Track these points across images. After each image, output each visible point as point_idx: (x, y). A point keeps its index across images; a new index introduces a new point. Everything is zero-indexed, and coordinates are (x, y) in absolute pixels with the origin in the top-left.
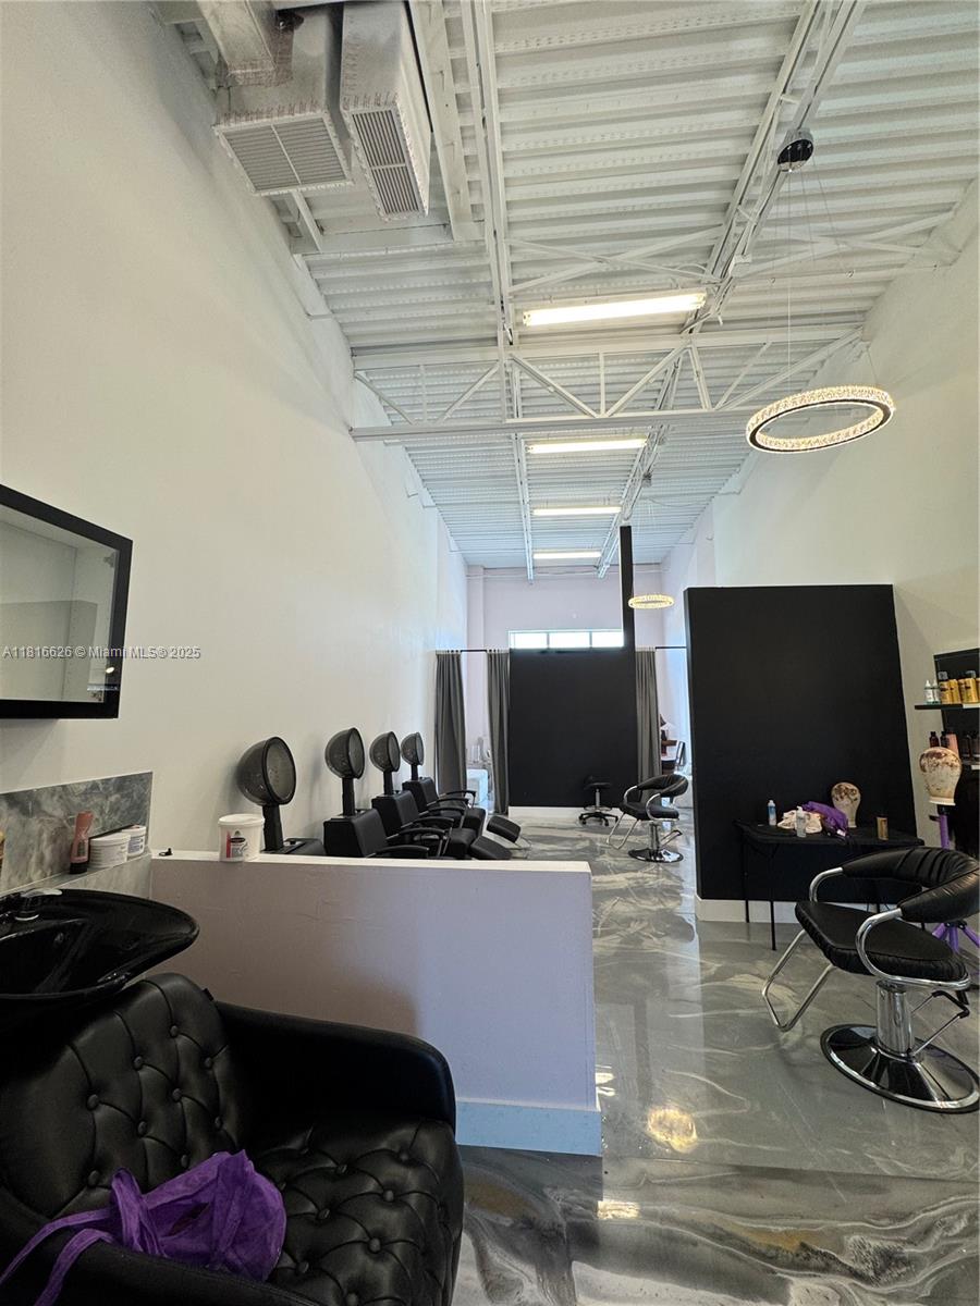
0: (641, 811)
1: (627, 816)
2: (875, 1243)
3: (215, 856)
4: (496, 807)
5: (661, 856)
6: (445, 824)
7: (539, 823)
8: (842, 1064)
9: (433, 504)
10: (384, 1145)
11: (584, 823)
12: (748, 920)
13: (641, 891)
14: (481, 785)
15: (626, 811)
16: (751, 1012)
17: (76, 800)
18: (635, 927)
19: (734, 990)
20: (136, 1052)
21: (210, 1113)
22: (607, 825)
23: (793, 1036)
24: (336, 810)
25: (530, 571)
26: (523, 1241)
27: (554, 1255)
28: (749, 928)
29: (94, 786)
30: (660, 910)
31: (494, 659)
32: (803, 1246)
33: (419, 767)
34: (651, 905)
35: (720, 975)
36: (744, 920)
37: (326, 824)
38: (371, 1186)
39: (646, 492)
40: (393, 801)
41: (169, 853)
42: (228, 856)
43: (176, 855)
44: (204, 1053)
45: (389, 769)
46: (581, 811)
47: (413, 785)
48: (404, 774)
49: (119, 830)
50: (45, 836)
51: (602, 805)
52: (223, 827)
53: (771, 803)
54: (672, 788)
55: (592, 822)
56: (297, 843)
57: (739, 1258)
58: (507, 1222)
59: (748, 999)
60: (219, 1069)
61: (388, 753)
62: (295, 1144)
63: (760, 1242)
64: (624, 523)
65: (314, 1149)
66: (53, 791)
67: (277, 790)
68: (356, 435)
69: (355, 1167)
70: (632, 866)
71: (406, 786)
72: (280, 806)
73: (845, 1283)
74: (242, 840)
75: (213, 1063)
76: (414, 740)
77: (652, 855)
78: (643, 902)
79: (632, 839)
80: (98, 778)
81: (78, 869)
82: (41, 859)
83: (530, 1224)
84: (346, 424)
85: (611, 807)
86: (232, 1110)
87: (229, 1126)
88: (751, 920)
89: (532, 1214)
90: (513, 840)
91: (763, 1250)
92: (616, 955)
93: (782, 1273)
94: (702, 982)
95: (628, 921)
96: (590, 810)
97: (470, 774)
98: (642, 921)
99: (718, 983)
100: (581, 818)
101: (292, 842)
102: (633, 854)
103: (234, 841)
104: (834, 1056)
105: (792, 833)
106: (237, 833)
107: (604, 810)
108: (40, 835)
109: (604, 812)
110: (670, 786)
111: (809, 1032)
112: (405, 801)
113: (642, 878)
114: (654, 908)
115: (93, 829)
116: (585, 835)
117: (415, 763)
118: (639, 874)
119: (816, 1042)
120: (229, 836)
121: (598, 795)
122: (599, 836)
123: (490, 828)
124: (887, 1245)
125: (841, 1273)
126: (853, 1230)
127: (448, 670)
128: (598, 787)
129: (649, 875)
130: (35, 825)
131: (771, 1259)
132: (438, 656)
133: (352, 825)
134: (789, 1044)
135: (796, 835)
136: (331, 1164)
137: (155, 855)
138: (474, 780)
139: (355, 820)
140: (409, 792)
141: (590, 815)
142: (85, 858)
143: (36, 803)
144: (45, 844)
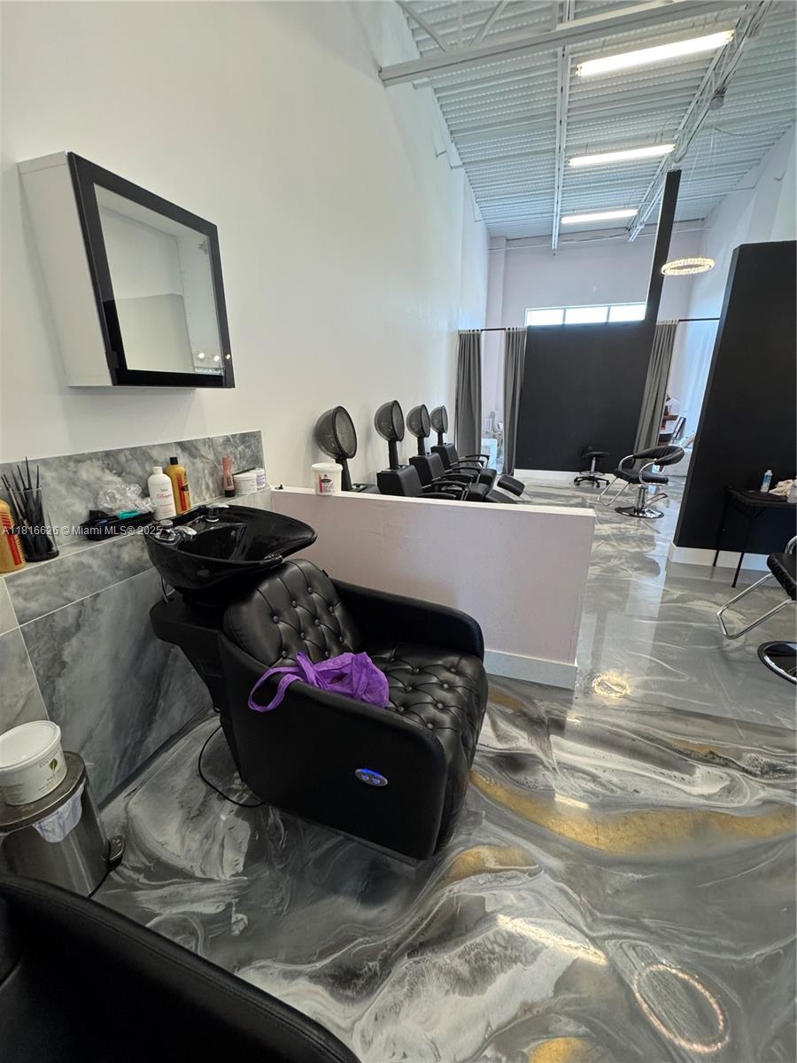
0: (633, 476)
1: (620, 481)
2: (765, 760)
3: (312, 491)
4: (504, 469)
5: (644, 513)
6: (467, 479)
7: (539, 482)
8: (773, 664)
9: (461, 163)
10: (440, 662)
11: (578, 485)
12: (714, 565)
13: (622, 538)
14: (492, 451)
15: (619, 475)
16: (703, 625)
17: (219, 449)
18: (614, 562)
19: (690, 610)
20: (292, 599)
21: (337, 634)
22: (598, 486)
23: (735, 644)
24: (385, 466)
25: (555, 239)
26: (519, 721)
27: (539, 730)
28: (713, 570)
29: (227, 439)
30: (637, 552)
31: (512, 337)
32: (712, 753)
33: (444, 434)
34: (631, 548)
35: (680, 599)
36: (711, 564)
37: (378, 474)
38: (434, 680)
39: (713, 117)
40: (426, 461)
41: (281, 488)
42: (321, 491)
43: (286, 489)
44: (329, 604)
45: (422, 435)
46: (577, 474)
47: (440, 449)
48: (432, 440)
49: (248, 471)
50: (206, 472)
51: (596, 470)
52: (316, 471)
53: (769, 473)
54: (668, 457)
55: (585, 484)
56: (361, 487)
57: (663, 751)
58: (510, 711)
59: (702, 617)
60: (338, 613)
61: (422, 422)
62: (387, 655)
63: (681, 747)
64: (674, 166)
65: (397, 659)
66: (204, 442)
67: (345, 448)
68: (387, 77)
69: (423, 671)
70: (617, 519)
71: (434, 449)
72: (348, 460)
73: (737, 774)
74: (330, 481)
75: (333, 610)
76: (441, 412)
77: (636, 512)
78: (623, 545)
79: (619, 499)
80: (229, 434)
81: (230, 494)
82: (208, 488)
83: (524, 714)
84: (375, 63)
85: (604, 473)
86: (348, 635)
87: (347, 642)
88: (717, 564)
89: (526, 710)
90: (518, 494)
91: (682, 750)
92: (596, 579)
93: (691, 762)
94: (662, 603)
95: (609, 558)
96: (585, 474)
97: (484, 442)
98: (621, 558)
99: (680, 605)
100: (576, 480)
101: (358, 486)
102: (619, 510)
103: (324, 481)
104: (767, 659)
105: (783, 499)
106: (326, 476)
107: (598, 475)
108: (204, 470)
109: (597, 476)
110: (665, 455)
111: (751, 642)
112: (435, 460)
113: (625, 528)
114: (633, 550)
115: (233, 470)
116: (578, 493)
117: (441, 432)
118: (622, 525)
119: (754, 650)
120: (320, 478)
121: (594, 462)
122: (589, 495)
123: (500, 485)
124: (774, 762)
125: (736, 769)
126: (751, 751)
127: (469, 347)
128: (596, 456)
129: (631, 526)
130: (199, 464)
131: (687, 755)
132: (460, 335)
133: (398, 476)
134: (731, 648)
135: (786, 501)
136: (409, 667)
137: (272, 488)
138: (486, 447)
139: (400, 473)
140: (437, 454)
141: (584, 478)
142: (232, 487)
143: (197, 449)
144: (207, 477)
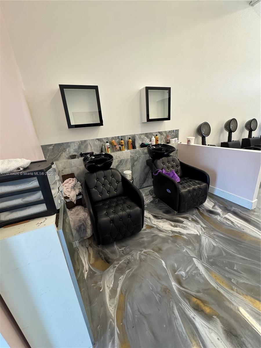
3: (186, 144)
17: (167, 133)
24: (225, 140)
29: (170, 131)
37: (222, 143)
40: (251, 140)
42: (188, 143)
43: (181, 143)
49: (173, 138)
50: (164, 138)
52: (187, 138)
58: (222, 205)
66: (164, 132)
68: (253, 3)
72: (206, 137)
74: (190, 141)
75: (178, 167)
80: (170, 130)
82: (163, 141)
83: (226, 208)
86: (180, 172)
87: (179, 174)
103: (189, 141)
115: (169, 138)
130: (162, 136)
136: (188, 180)
137: (179, 143)
142: (168, 142)
143: (162, 133)
144: (164, 139)
